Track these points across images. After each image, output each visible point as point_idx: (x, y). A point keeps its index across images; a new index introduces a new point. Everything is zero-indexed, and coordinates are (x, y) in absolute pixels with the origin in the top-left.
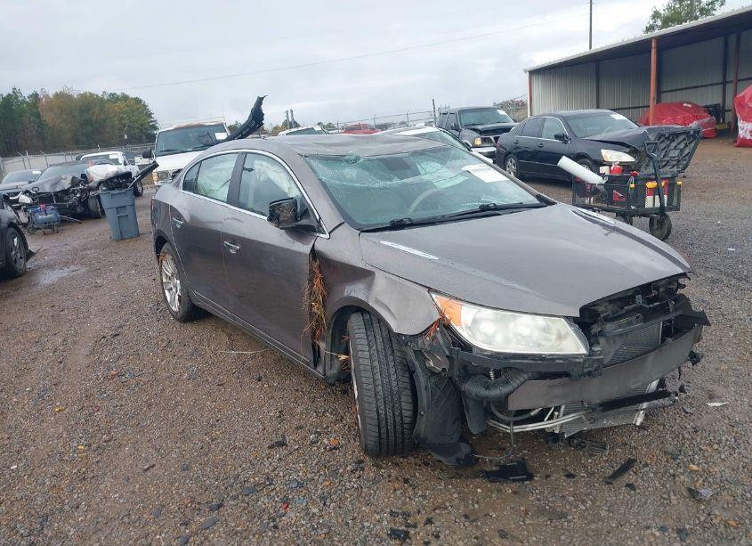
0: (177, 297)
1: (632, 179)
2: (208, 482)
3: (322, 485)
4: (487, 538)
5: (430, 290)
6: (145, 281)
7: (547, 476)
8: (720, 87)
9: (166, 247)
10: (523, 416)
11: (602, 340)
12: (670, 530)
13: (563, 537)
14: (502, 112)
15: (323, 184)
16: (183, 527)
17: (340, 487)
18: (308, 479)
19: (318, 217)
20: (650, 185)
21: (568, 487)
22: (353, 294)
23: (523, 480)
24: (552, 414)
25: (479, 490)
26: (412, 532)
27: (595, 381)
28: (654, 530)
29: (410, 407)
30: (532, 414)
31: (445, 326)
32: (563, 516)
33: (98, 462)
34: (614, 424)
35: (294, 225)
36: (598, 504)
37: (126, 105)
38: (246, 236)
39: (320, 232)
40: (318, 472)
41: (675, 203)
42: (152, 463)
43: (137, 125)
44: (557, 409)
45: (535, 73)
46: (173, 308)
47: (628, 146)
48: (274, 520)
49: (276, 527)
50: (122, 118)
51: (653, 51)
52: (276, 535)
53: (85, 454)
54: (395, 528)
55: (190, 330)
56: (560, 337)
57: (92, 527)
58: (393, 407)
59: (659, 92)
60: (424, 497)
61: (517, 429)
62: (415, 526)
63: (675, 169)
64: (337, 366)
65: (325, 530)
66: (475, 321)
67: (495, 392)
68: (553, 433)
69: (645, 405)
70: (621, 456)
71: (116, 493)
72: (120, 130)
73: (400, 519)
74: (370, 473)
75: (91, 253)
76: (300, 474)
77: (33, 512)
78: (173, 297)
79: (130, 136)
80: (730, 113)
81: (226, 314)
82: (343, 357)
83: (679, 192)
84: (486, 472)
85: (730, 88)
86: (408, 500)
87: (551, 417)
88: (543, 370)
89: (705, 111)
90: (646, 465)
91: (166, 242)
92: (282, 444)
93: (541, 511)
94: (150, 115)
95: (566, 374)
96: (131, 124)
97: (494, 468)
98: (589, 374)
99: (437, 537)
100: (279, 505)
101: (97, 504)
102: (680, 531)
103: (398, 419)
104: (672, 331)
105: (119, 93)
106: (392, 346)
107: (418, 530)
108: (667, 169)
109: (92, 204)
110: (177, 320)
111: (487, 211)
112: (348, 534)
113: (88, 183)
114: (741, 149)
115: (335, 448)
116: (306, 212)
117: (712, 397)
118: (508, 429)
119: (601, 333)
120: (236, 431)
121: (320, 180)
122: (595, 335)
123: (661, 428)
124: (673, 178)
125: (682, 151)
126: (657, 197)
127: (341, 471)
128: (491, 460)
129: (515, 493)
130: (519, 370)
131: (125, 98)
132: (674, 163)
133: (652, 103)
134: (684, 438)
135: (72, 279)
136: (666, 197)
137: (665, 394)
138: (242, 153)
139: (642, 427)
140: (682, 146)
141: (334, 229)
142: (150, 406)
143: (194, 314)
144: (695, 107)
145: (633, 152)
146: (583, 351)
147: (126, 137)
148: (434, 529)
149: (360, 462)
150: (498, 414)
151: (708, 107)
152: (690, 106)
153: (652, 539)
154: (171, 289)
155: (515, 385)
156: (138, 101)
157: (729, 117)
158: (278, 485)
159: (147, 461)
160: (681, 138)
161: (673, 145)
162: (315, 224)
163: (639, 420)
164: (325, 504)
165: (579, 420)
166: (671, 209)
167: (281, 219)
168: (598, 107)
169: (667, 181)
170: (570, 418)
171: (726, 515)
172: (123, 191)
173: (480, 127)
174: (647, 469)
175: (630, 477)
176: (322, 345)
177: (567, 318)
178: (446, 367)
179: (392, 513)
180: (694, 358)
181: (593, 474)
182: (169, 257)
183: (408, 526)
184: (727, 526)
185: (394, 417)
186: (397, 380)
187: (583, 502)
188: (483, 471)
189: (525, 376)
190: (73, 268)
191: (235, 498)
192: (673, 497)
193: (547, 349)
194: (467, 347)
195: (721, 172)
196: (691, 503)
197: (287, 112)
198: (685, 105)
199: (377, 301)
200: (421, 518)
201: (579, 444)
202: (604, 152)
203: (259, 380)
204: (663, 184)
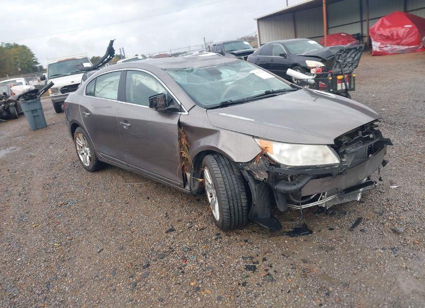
0: (88, 158)
1: (330, 74)
2: (137, 254)
3: (202, 249)
4: (297, 264)
5: (253, 137)
6: (61, 152)
7: (320, 231)
8: (359, 23)
9: (78, 130)
10: (307, 199)
11: (345, 156)
12: (388, 249)
13: (335, 259)
14: (246, 43)
15: (179, 84)
16: (131, 279)
17: (211, 248)
18: (193, 246)
19: (180, 103)
20: (339, 77)
21: (332, 235)
22: (207, 144)
23: (308, 234)
24: (322, 197)
25: (286, 241)
26: (257, 266)
27: (343, 177)
28: (380, 250)
29: (246, 201)
30: (311, 198)
31: (264, 155)
32: (332, 249)
33: (69, 251)
34: (348, 201)
35: (166, 108)
36: (349, 241)
37: (18, 50)
38: (134, 118)
39: (181, 111)
40: (197, 241)
41: (352, 87)
42: (101, 248)
43: (25, 62)
44: (324, 194)
45: (260, 20)
46: (86, 164)
47: (320, 58)
48: (181, 269)
49: (183, 272)
50: (16, 58)
51: (324, 5)
52: (185, 276)
53: (60, 248)
54: (247, 264)
55: (98, 176)
56: (325, 156)
57: (78, 285)
58: (237, 202)
59: (328, 28)
60: (258, 248)
61: (304, 207)
62: (258, 263)
63: (351, 68)
64: (197, 185)
65: (210, 270)
66: (281, 151)
67: (294, 188)
68: (322, 207)
69: (361, 190)
70: (354, 218)
71: (86, 265)
72: (15, 65)
73: (248, 260)
74: (226, 239)
75: (20, 139)
76: (188, 244)
77: (40, 282)
78: (86, 158)
79: (23, 69)
80: (366, 38)
81: (123, 164)
82: (201, 180)
83: (354, 80)
84: (287, 232)
85: (365, 24)
86: (250, 250)
87: (321, 199)
88: (319, 173)
89: (353, 38)
90: (368, 220)
91: (79, 126)
92: (172, 230)
93: (321, 248)
94: (32, 56)
95: (330, 175)
96: (22, 62)
97: (291, 230)
98: (341, 174)
99: (271, 266)
100: (181, 261)
101: (77, 273)
102: (392, 249)
103: (240, 208)
104: (373, 150)
105: (12, 43)
106: (233, 170)
107: (260, 264)
108: (346, 68)
109: (12, 110)
110: (89, 171)
111: (269, 94)
112: (223, 271)
113: (8, 98)
114: (375, 57)
115: (202, 229)
116: (171, 101)
117: (392, 184)
118: (299, 207)
119: (344, 152)
120: (144, 227)
121: (177, 82)
122: (342, 153)
123: (370, 201)
124: (350, 73)
125: (353, 58)
126: (343, 84)
127: (209, 240)
128: (288, 226)
129: (305, 240)
130: (305, 175)
131: (16, 46)
132: (350, 65)
133: (325, 34)
134: (383, 205)
135: (14, 154)
136: (348, 83)
137: (371, 183)
138: (124, 71)
139: (361, 202)
140: (353, 55)
141: (190, 110)
142: (89, 218)
143: (99, 166)
144: (348, 35)
145: (323, 61)
146: (337, 161)
147: (20, 69)
148: (268, 263)
149: (218, 234)
150: (294, 200)
151: (354, 35)
152: (345, 35)
153: (380, 254)
154: (83, 154)
155: (304, 183)
156: (24, 47)
157: (366, 40)
158: (177, 251)
159: (98, 248)
160: (353, 51)
161: (349, 55)
162: (179, 108)
163: (359, 198)
164: (206, 257)
165: (334, 199)
166: (351, 90)
167: (158, 105)
168: (296, 38)
169: (348, 75)
170: (330, 198)
171: (412, 239)
172: (35, 100)
173: (235, 52)
174: (368, 222)
175: (361, 226)
176: (188, 175)
177: (328, 145)
178: (267, 177)
179: (243, 258)
180: (384, 163)
181: (342, 227)
182: (80, 135)
183: (254, 263)
184: (414, 244)
185: (238, 207)
186: (238, 188)
187: (341, 241)
188: (285, 232)
189: (309, 178)
190: (12, 148)
191: (155, 260)
192: (385, 234)
193: (319, 162)
194: (278, 165)
195: (368, 69)
196: (394, 235)
197: (120, 49)
198: (342, 34)
199: (223, 146)
200: (260, 259)
201: (332, 213)
202: (307, 62)
203: (149, 199)
204: (346, 76)
